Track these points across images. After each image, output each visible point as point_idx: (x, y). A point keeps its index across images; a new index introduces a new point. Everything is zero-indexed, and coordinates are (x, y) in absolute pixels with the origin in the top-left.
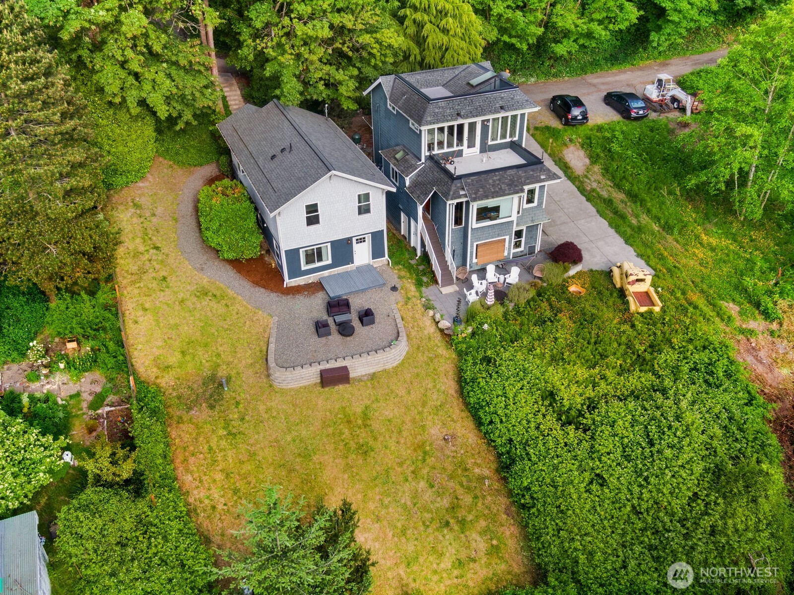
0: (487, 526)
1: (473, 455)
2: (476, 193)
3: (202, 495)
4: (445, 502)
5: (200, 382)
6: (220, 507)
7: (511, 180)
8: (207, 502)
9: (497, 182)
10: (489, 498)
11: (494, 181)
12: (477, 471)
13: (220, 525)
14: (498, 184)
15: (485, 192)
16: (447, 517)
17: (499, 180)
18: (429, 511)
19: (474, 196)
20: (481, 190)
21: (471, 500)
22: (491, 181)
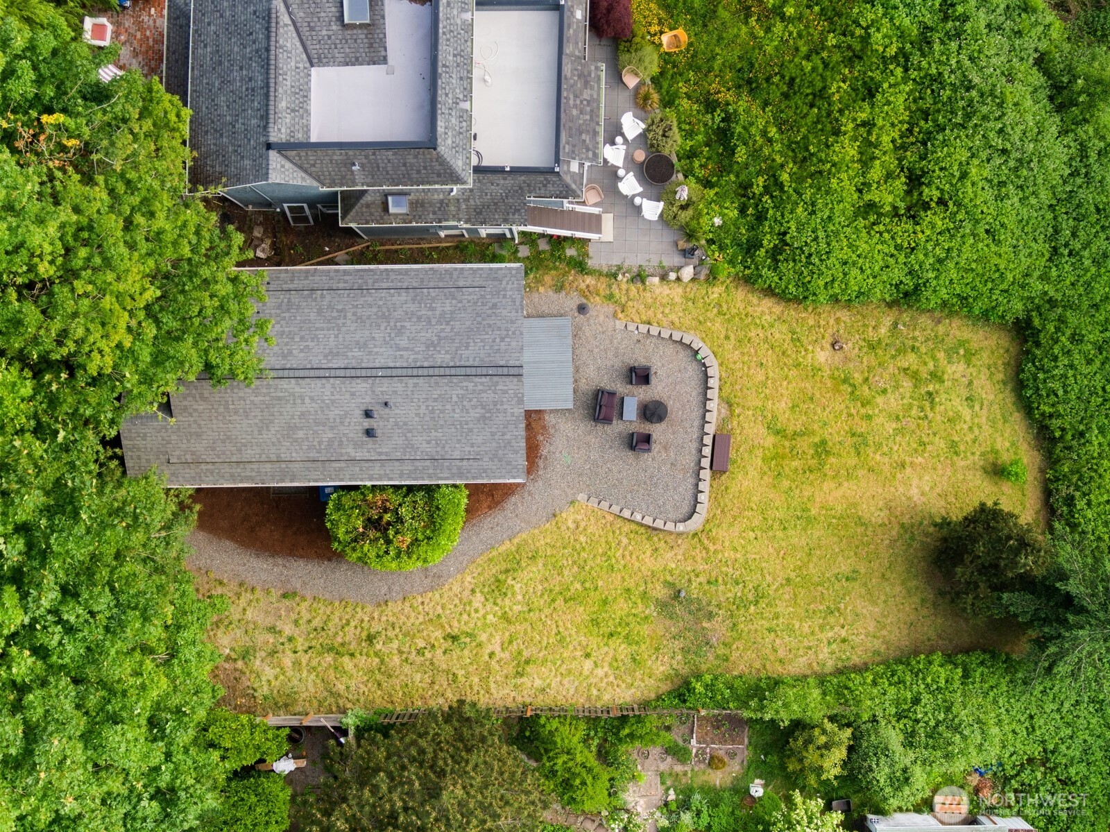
0: (945, 351)
1: (864, 325)
2: (588, 150)
3: (826, 650)
4: (907, 384)
5: (668, 622)
6: (843, 633)
7: (579, 76)
8: (834, 646)
9: (578, 102)
10: (917, 333)
11: (575, 106)
12: (883, 331)
13: (862, 637)
14: (581, 102)
15: (588, 132)
16: (923, 390)
17: (576, 96)
18: (910, 406)
19: (590, 154)
20: (584, 137)
21: (914, 356)
22: (575, 112)
